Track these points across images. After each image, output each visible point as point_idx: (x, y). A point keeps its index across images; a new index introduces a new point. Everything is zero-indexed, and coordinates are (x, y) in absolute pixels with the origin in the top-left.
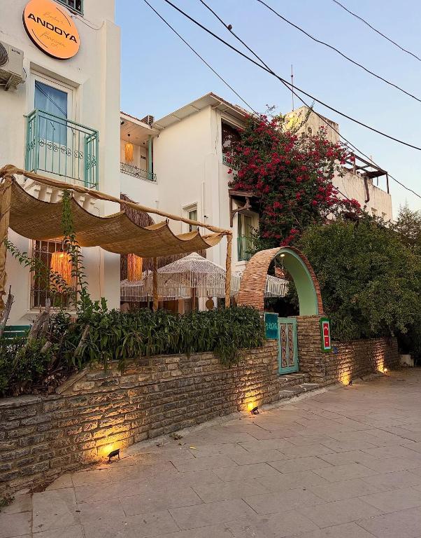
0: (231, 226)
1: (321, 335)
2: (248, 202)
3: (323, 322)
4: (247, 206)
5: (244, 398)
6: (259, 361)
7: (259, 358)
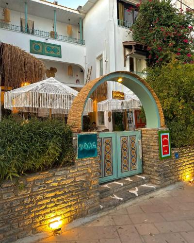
0: (125, 66)
1: (160, 145)
2: (133, 48)
3: (162, 135)
4: (133, 51)
5: (43, 220)
6: (69, 181)
7: (69, 178)
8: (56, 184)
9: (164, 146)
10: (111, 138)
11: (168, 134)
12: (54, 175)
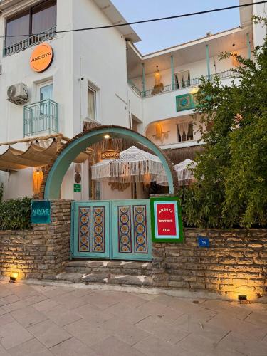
5: (8, 267)
6: (26, 241)
7: (27, 239)
8: (17, 242)
9: (161, 221)
10: (104, 207)
11: (175, 203)
12: (15, 234)
